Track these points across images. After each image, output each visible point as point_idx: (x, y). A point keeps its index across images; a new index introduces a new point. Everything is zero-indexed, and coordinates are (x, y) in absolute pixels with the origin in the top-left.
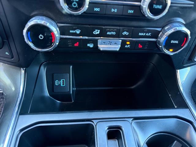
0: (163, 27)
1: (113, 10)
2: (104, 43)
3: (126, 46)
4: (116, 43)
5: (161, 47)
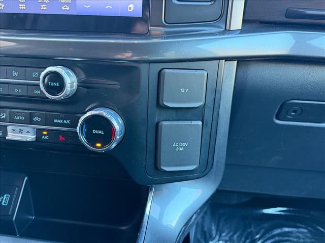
1: (16, 90)
2: (14, 130)
3: (43, 137)
4: (28, 132)
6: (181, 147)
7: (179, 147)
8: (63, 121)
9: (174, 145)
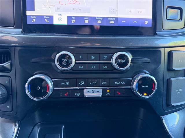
0: (133, 77)
1: (92, 67)
2: (88, 91)
3: (107, 94)
4: (98, 91)
5: (135, 91)
6: (179, 92)
7: (179, 91)
8: (120, 83)
9: (177, 91)
